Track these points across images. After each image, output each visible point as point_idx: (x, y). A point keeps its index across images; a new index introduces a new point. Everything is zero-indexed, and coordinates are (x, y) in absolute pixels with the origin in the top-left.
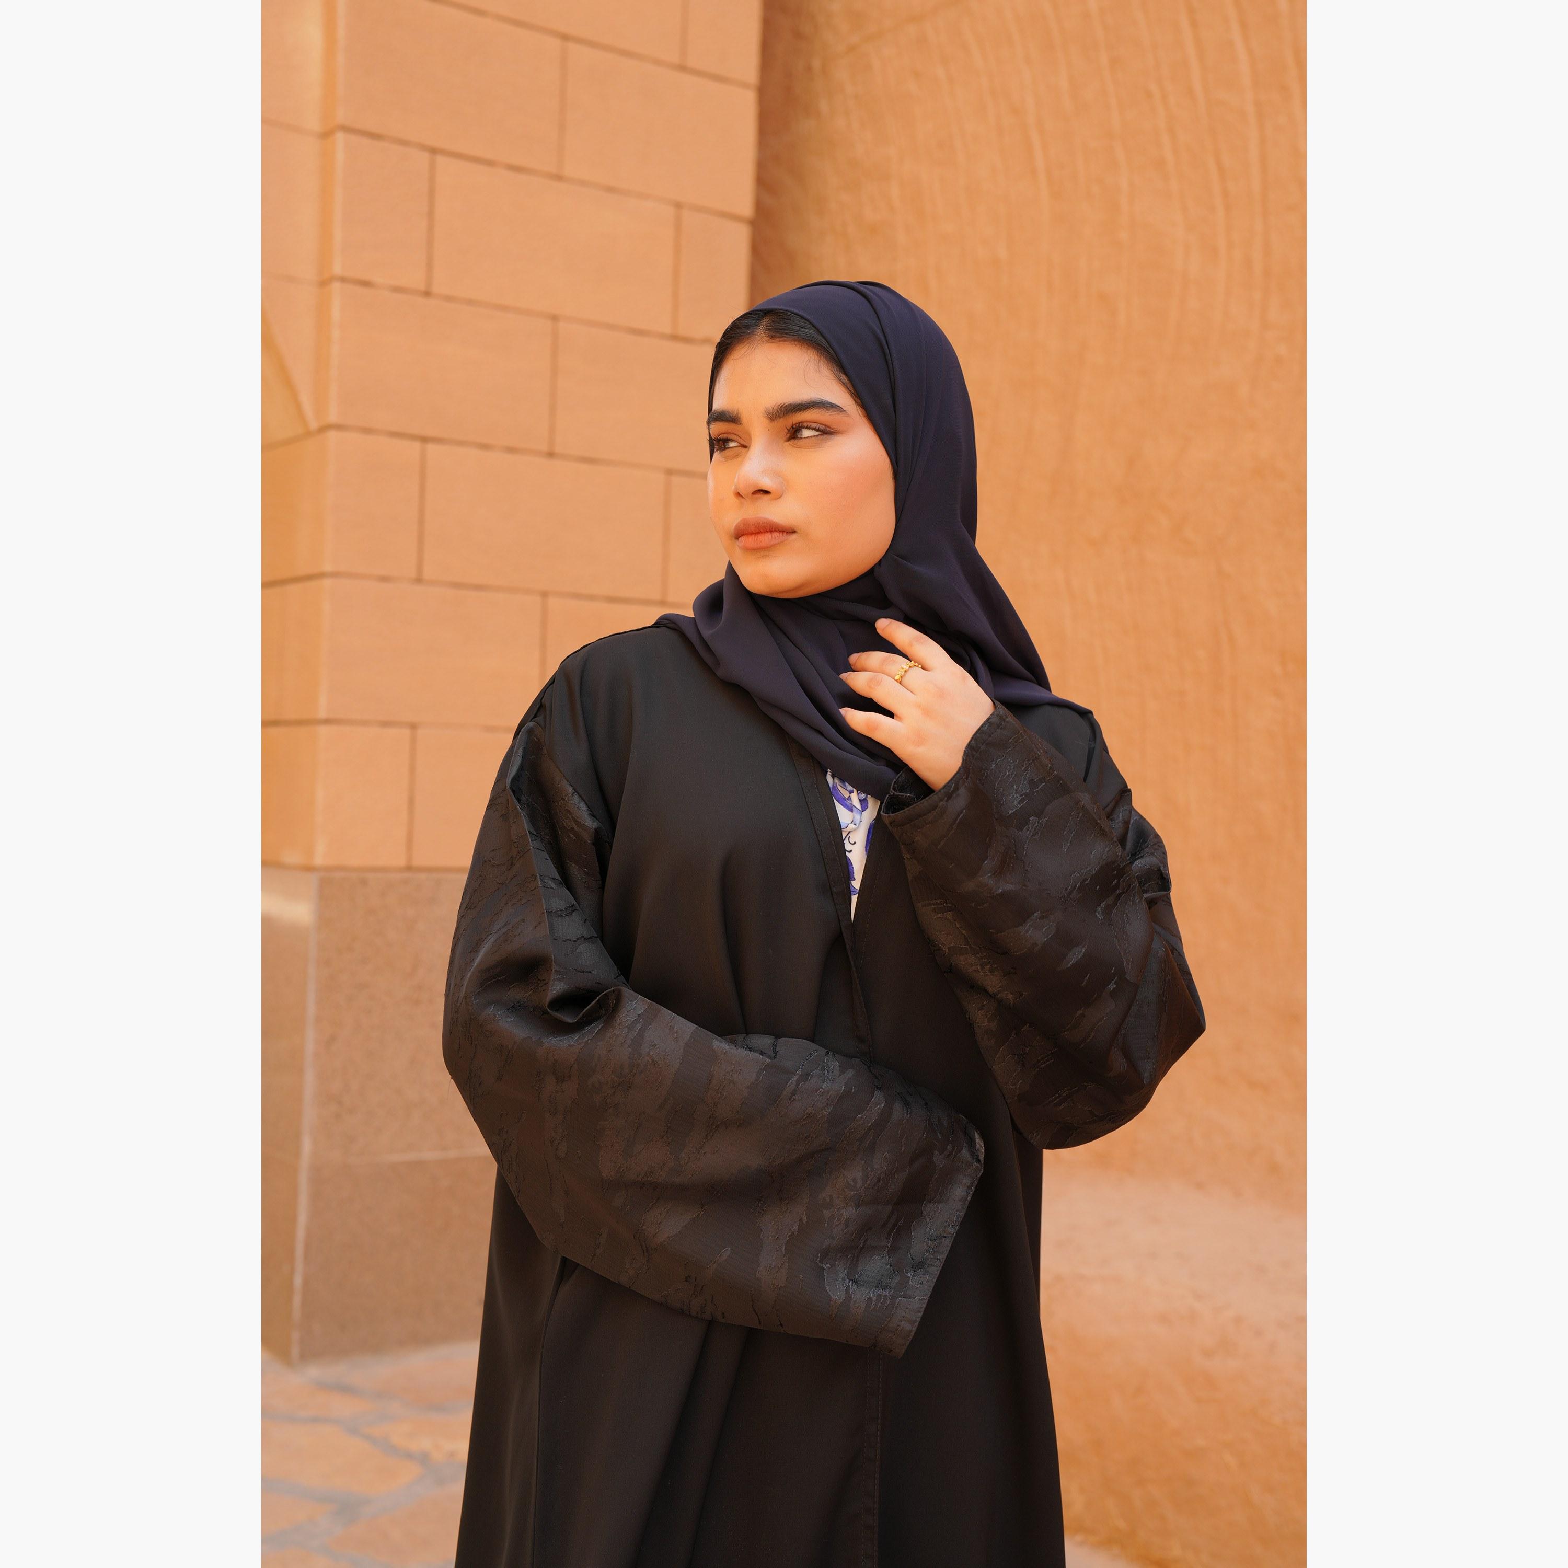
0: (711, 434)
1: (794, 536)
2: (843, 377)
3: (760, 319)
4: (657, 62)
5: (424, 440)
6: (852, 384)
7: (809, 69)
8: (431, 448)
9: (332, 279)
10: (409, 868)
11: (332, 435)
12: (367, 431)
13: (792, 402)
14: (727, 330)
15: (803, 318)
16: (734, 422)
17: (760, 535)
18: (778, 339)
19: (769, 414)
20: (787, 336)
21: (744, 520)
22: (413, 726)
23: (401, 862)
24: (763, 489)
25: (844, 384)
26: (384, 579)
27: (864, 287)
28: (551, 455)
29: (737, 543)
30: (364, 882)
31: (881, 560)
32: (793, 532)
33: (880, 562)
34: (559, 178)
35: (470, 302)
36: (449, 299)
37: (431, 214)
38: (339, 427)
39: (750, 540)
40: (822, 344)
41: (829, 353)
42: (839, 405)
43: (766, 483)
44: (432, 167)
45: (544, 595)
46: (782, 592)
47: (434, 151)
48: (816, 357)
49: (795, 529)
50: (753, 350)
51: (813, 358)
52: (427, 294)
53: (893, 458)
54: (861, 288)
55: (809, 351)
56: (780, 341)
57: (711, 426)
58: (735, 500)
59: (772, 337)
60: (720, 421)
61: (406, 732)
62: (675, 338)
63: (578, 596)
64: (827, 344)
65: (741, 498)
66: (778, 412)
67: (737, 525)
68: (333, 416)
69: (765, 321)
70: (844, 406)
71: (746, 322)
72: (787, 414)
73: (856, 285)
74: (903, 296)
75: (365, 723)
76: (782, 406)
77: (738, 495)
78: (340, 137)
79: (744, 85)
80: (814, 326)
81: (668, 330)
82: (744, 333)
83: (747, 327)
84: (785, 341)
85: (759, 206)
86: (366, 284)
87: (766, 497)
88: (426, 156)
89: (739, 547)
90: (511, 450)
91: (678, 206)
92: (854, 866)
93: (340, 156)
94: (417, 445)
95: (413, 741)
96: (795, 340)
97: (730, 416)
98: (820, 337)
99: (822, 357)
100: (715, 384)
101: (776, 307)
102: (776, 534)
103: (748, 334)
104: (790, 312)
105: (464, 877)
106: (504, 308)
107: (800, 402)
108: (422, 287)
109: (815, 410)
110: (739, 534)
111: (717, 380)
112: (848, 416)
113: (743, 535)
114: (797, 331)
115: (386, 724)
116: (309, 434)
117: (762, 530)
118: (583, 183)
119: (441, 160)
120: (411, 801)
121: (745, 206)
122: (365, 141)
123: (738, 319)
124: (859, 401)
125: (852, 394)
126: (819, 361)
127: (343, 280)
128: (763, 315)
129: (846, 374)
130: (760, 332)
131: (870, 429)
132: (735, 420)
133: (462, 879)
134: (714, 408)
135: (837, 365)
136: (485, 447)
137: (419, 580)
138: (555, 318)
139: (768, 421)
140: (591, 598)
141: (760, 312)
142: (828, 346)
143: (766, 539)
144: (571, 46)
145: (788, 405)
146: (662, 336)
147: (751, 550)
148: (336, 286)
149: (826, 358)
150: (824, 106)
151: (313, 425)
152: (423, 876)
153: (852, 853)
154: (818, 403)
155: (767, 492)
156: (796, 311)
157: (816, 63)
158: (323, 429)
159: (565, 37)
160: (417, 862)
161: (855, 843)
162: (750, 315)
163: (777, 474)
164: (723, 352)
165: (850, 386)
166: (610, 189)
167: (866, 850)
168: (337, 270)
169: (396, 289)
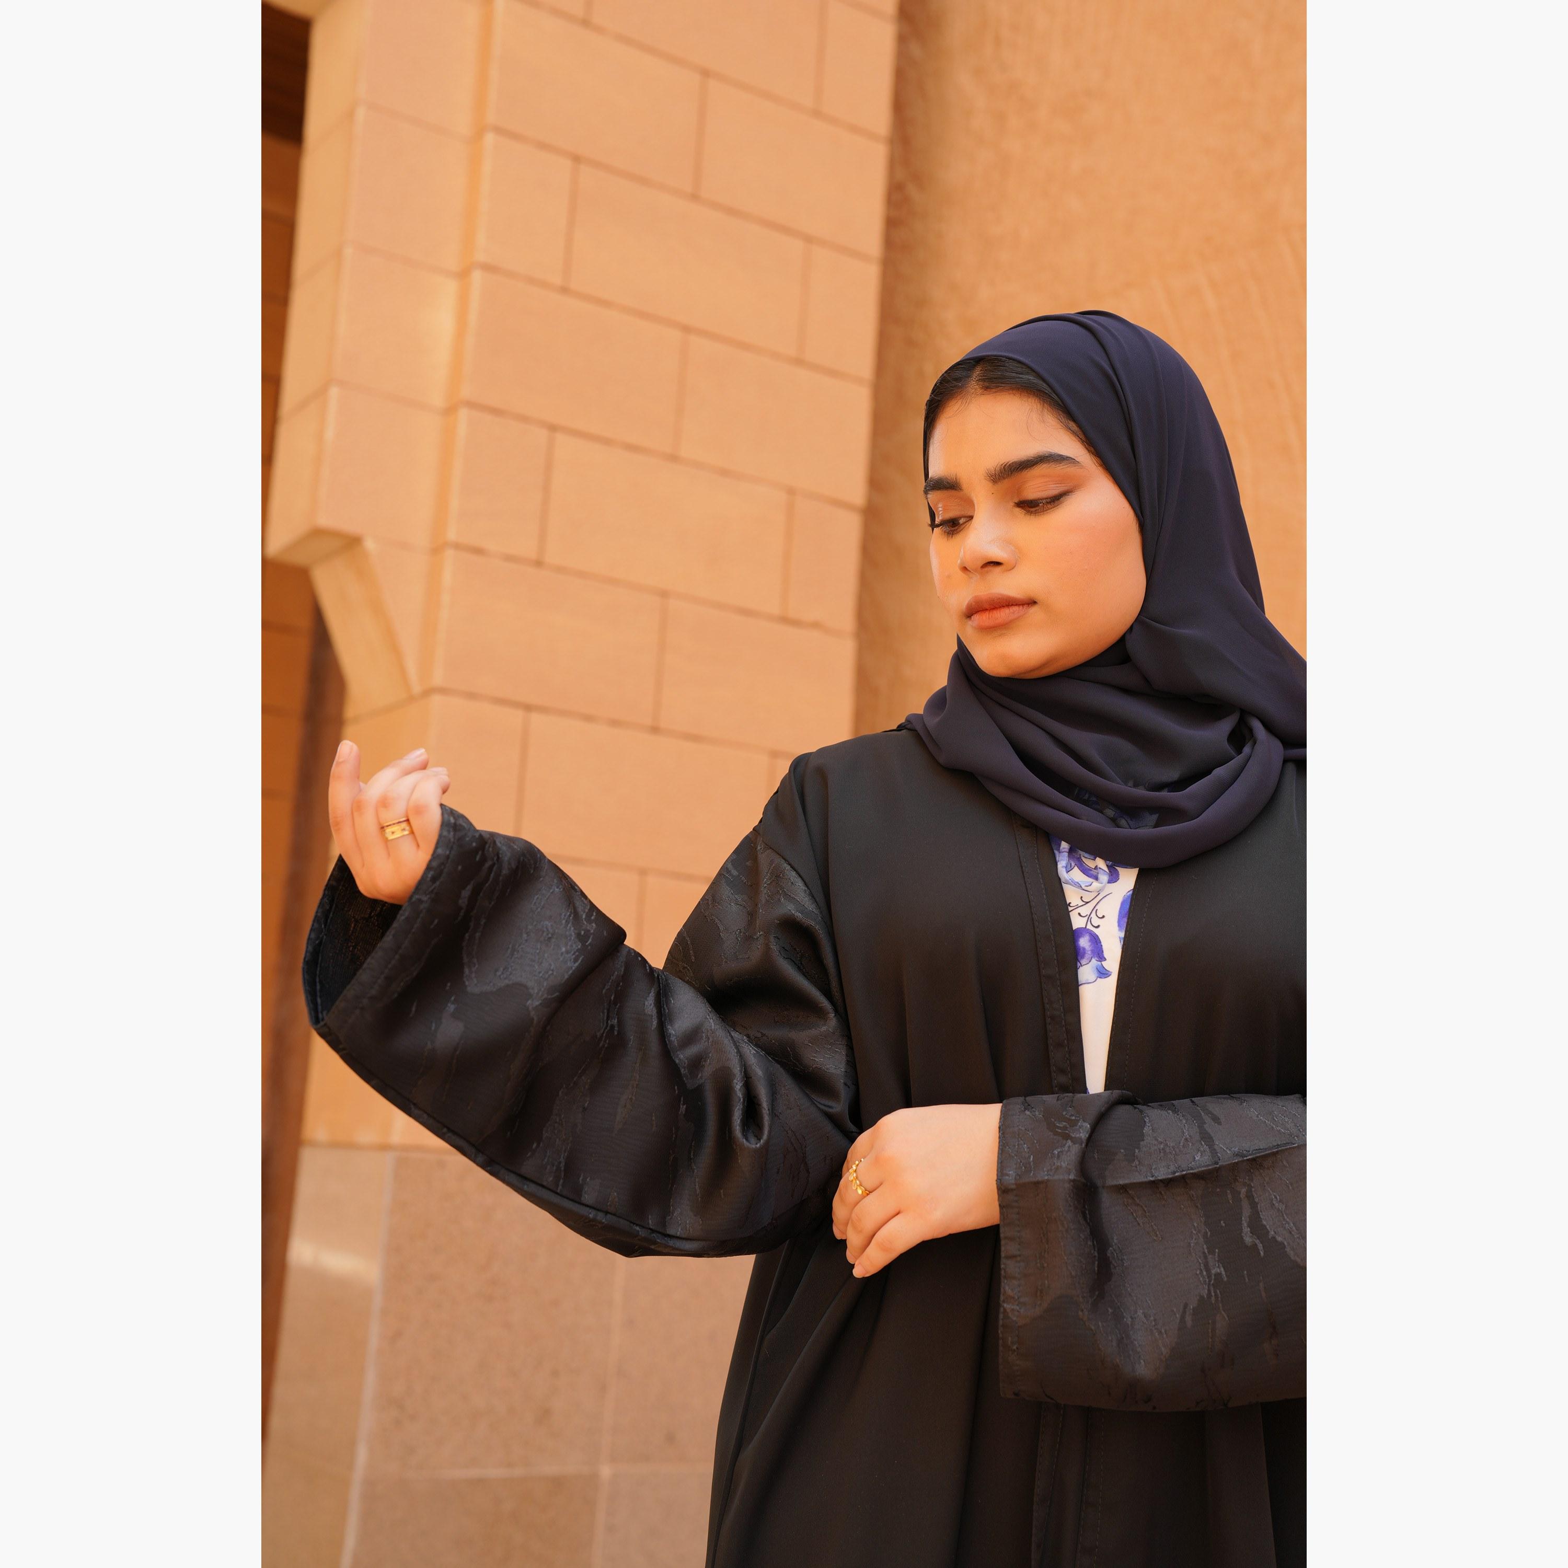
0: (930, 504)
1: (1034, 610)
2: (1072, 425)
3: (974, 366)
4: (775, 356)
5: (528, 708)
6: (1083, 431)
8: (535, 718)
9: (447, 545)
11: (436, 699)
12: (471, 696)
13: (1016, 460)
14: (936, 385)
15: (1019, 362)
16: (953, 489)
17: (995, 612)
18: (994, 390)
19: (992, 476)
20: (1003, 385)
21: (976, 597)
24: (994, 561)
25: (1074, 433)
27: (1085, 318)
28: (655, 730)
29: (970, 623)
31: (1133, 624)
32: (1032, 602)
33: (1131, 628)
34: (673, 458)
35: (581, 574)
36: (560, 570)
37: (547, 489)
38: (443, 691)
39: (984, 618)
40: (1044, 390)
41: (1052, 399)
42: (1071, 456)
43: (996, 553)
44: (551, 444)
45: (643, 872)
46: (1025, 673)
47: (553, 428)
48: (1039, 404)
49: (1037, 601)
50: (967, 404)
51: (1035, 406)
52: (539, 564)
53: (1137, 508)
54: (1082, 319)
55: (1030, 400)
56: (996, 392)
57: (929, 496)
58: (960, 574)
59: (986, 388)
60: (938, 490)
62: (785, 620)
63: (676, 876)
64: (1048, 389)
65: (968, 573)
66: (1001, 472)
67: (968, 604)
68: (438, 679)
69: (977, 372)
70: (1077, 457)
71: (958, 374)
72: (1012, 473)
73: (1077, 317)
74: (1131, 322)
76: (1005, 465)
77: (965, 569)
78: (464, 412)
79: (859, 380)
80: (1033, 371)
81: (777, 612)
82: (955, 386)
83: (958, 380)
84: (1002, 391)
86: (478, 551)
87: (998, 569)
88: (545, 432)
89: (972, 626)
90: (614, 723)
91: (791, 491)
92: (1102, 944)
93: (463, 431)
94: (517, 716)
96: (1012, 389)
97: (948, 483)
98: (1041, 382)
99: (1045, 405)
100: (929, 447)
101: (988, 353)
102: (1015, 608)
103: (959, 387)
104: (1003, 357)
106: (615, 583)
107: (1025, 458)
108: (534, 557)
109: (1045, 465)
110: (971, 612)
111: (931, 442)
112: (1082, 467)
113: (977, 612)
114: (1014, 378)
116: (411, 699)
117: (997, 606)
118: (697, 465)
119: (560, 437)
121: (857, 492)
122: (489, 417)
123: (946, 372)
124: (1092, 449)
125: (1083, 442)
126: (1043, 409)
127: (457, 546)
128: (974, 363)
129: (1074, 421)
130: (973, 384)
131: (1108, 481)
132: (954, 486)
134: (930, 475)
135: (1063, 412)
136: (589, 718)
138: (664, 594)
139: (990, 484)
140: (691, 878)
141: (972, 361)
142: (1050, 391)
143: (1003, 615)
144: (692, 337)
145: (1013, 463)
146: (771, 618)
147: (986, 629)
148: (450, 553)
149: (1050, 405)
151: (417, 689)
154: (1047, 456)
155: (998, 564)
156: (1010, 355)
158: (428, 692)
159: (687, 329)
161: (1103, 916)
162: (960, 366)
163: (1008, 542)
164: (934, 411)
165: (1080, 433)
166: (724, 473)
167: (1119, 925)
168: (452, 535)
169: (509, 558)
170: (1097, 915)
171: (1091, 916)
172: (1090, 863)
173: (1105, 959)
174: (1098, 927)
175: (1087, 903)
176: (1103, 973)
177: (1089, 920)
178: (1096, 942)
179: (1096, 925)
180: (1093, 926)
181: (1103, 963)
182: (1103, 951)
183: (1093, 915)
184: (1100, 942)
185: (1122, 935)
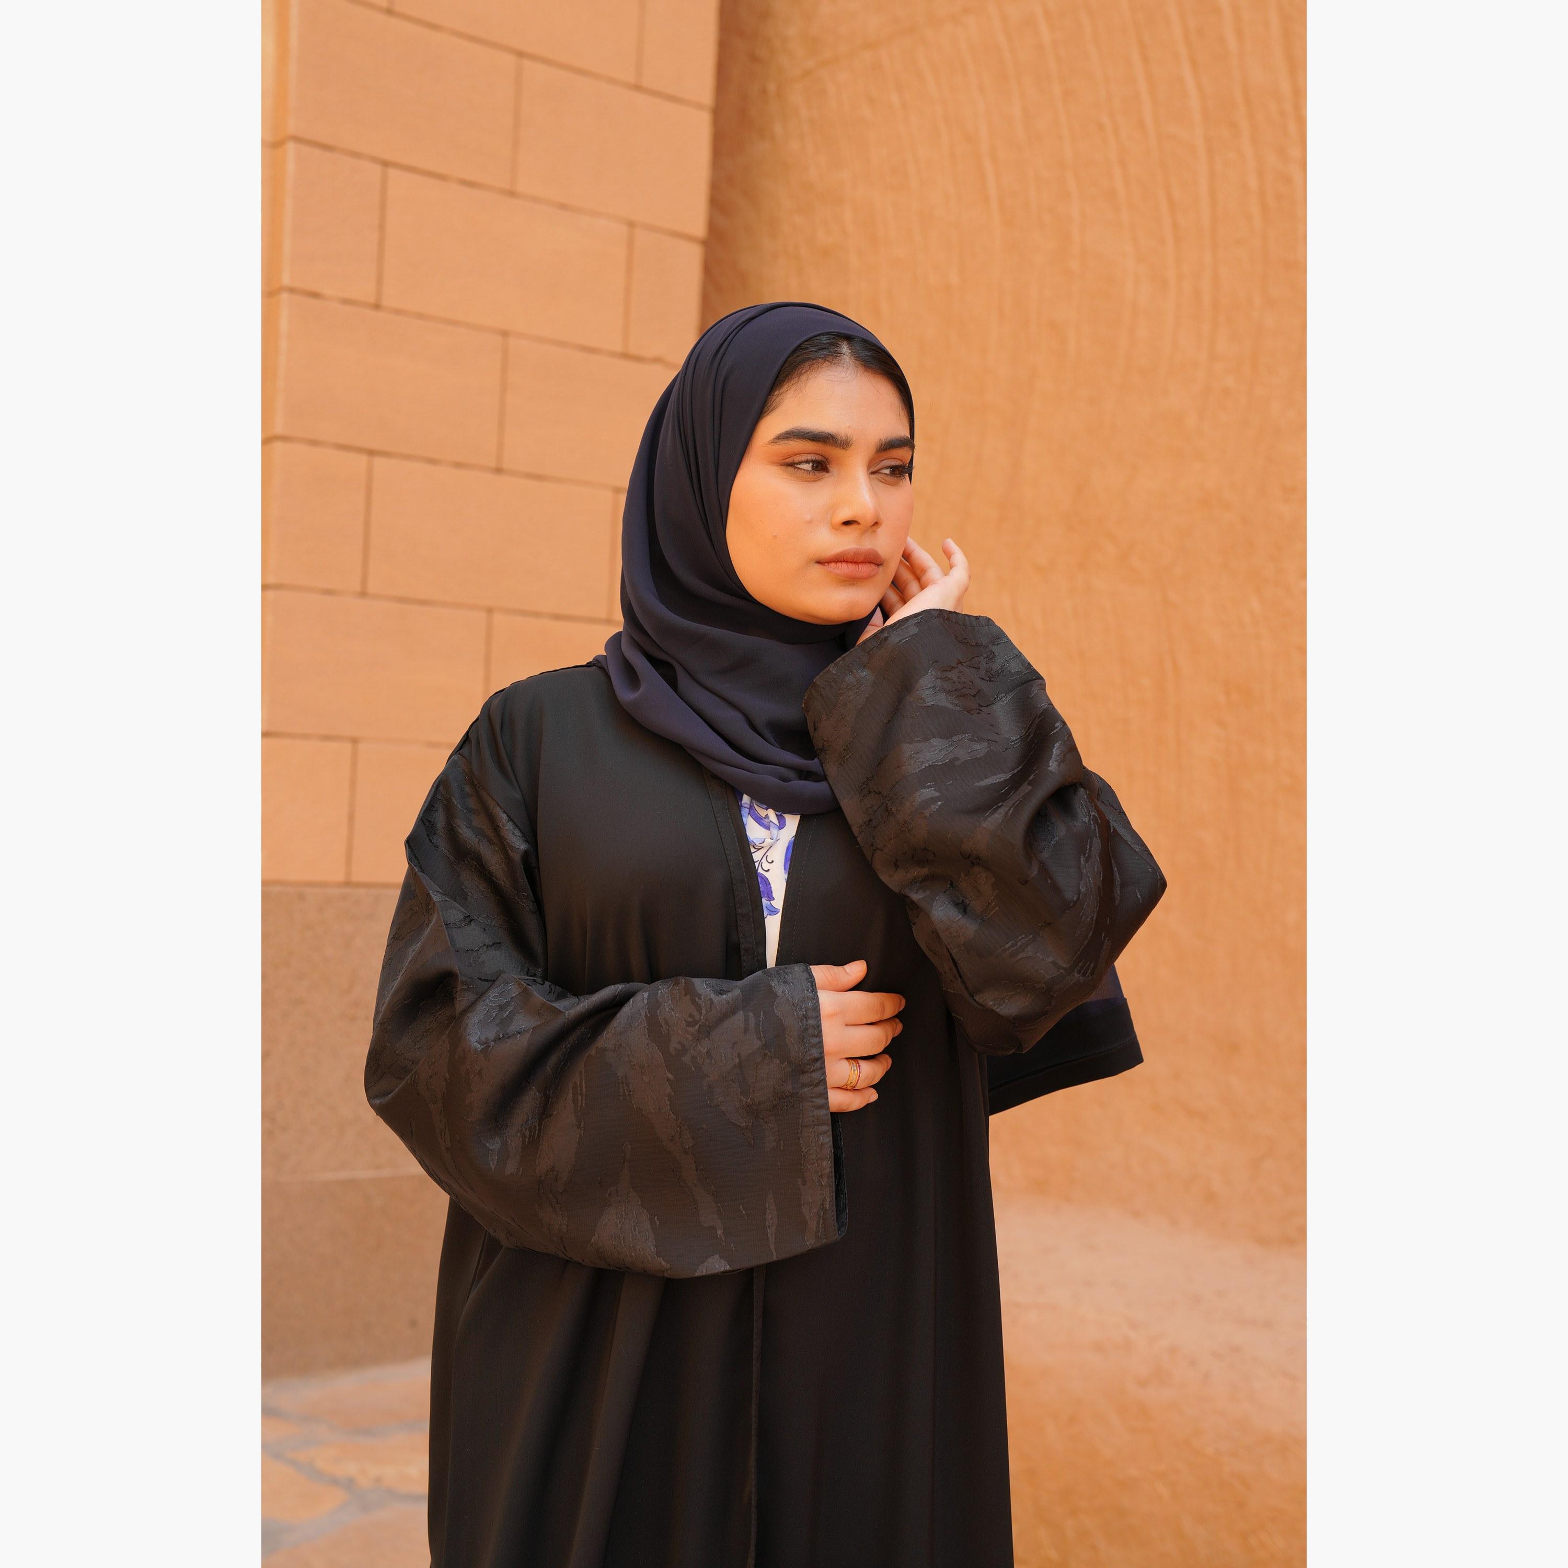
4: (613, 81)
5: (371, 453)
7: (764, 92)
8: (378, 461)
9: (281, 289)
10: (348, 884)
11: (278, 446)
12: (314, 443)
22: (355, 741)
23: (340, 877)
26: (328, 592)
28: (499, 471)
30: (302, 897)
34: (512, 194)
35: (420, 316)
36: (398, 312)
37: (382, 227)
38: (285, 438)
44: (384, 180)
45: (490, 611)
47: (385, 164)
52: (377, 307)
61: (348, 746)
62: (625, 356)
63: (523, 613)
68: (279, 427)
75: (305, 737)
78: (291, 147)
79: (699, 106)
81: (618, 348)
85: (713, 229)
86: (315, 295)
88: (378, 168)
90: (458, 465)
91: (631, 224)
92: (772, 886)
93: (291, 167)
94: (364, 458)
95: (355, 756)
105: (397, 893)
106: (455, 323)
108: (372, 300)
115: (326, 738)
118: (536, 199)
119: (392, 172)
120: (351, 818)
121: (698, 226)
122: (317, 152)
127: (292, 290)
133: (395, 895)
136: (432, 461)
137: (363, 594)
138: (505, 334)
140: (537, 614)
144: (527, 63)
146: (613, 354)
148: (285, 296)
150: (778, 129)
152: (362, 891)
153: (770, 871)
157: (772, 87)
158: (270, 440)
159: (521, 54)
160: (355, 878)
161: (773, 861)
166: (563, 207)
167: (785, 869)
168: (286, 280)
169: (346, 301)
170: (767, 860)
171: (762, 861)
172: (762, 812)
173: (774, 899)
174: (768, 871)
175: (759, 849)
176: (773, 911)
177: (760, 865)
178: (766, 884)
179: (766, 869)
180: (763, 869)
181: (772, 902)
182: (772, 892)
183: (764, 860)
184: (770, 884)
185: (786, 876)
